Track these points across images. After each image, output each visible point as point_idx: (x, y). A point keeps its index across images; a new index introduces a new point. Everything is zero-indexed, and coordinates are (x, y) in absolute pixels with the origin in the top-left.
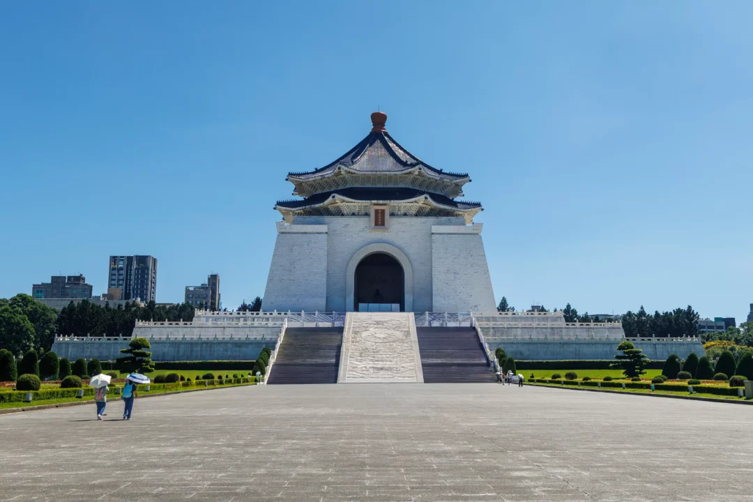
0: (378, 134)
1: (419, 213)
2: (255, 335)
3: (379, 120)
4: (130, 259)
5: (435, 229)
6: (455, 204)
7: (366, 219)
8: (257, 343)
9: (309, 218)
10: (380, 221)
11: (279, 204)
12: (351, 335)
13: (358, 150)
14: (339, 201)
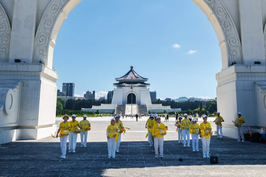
0: (131, 70)
1: (139, 86)
2: (112, 108)
3: (132, 67)
4: (68, 84)
5: (141, 89)
6: (145, 84)
7: (129, 87)
8: (112, 110)
9: (119, 87)
10: (132, 88)
11: (114, 84)
12: (127, 108)
13: (128, 74)
14: (125, 84)
